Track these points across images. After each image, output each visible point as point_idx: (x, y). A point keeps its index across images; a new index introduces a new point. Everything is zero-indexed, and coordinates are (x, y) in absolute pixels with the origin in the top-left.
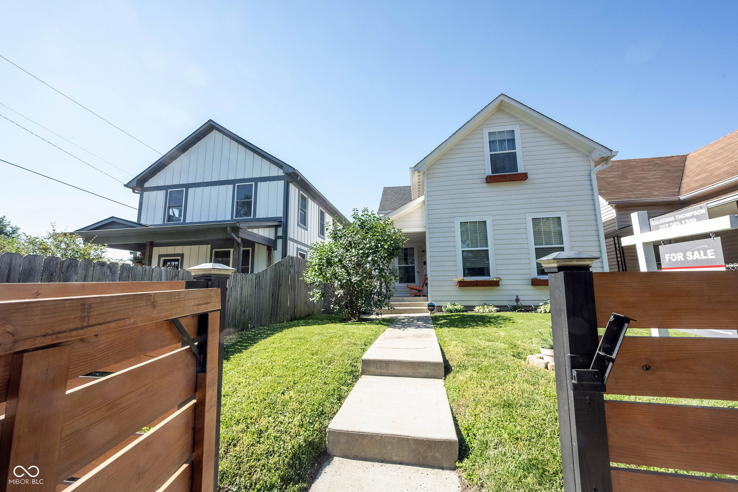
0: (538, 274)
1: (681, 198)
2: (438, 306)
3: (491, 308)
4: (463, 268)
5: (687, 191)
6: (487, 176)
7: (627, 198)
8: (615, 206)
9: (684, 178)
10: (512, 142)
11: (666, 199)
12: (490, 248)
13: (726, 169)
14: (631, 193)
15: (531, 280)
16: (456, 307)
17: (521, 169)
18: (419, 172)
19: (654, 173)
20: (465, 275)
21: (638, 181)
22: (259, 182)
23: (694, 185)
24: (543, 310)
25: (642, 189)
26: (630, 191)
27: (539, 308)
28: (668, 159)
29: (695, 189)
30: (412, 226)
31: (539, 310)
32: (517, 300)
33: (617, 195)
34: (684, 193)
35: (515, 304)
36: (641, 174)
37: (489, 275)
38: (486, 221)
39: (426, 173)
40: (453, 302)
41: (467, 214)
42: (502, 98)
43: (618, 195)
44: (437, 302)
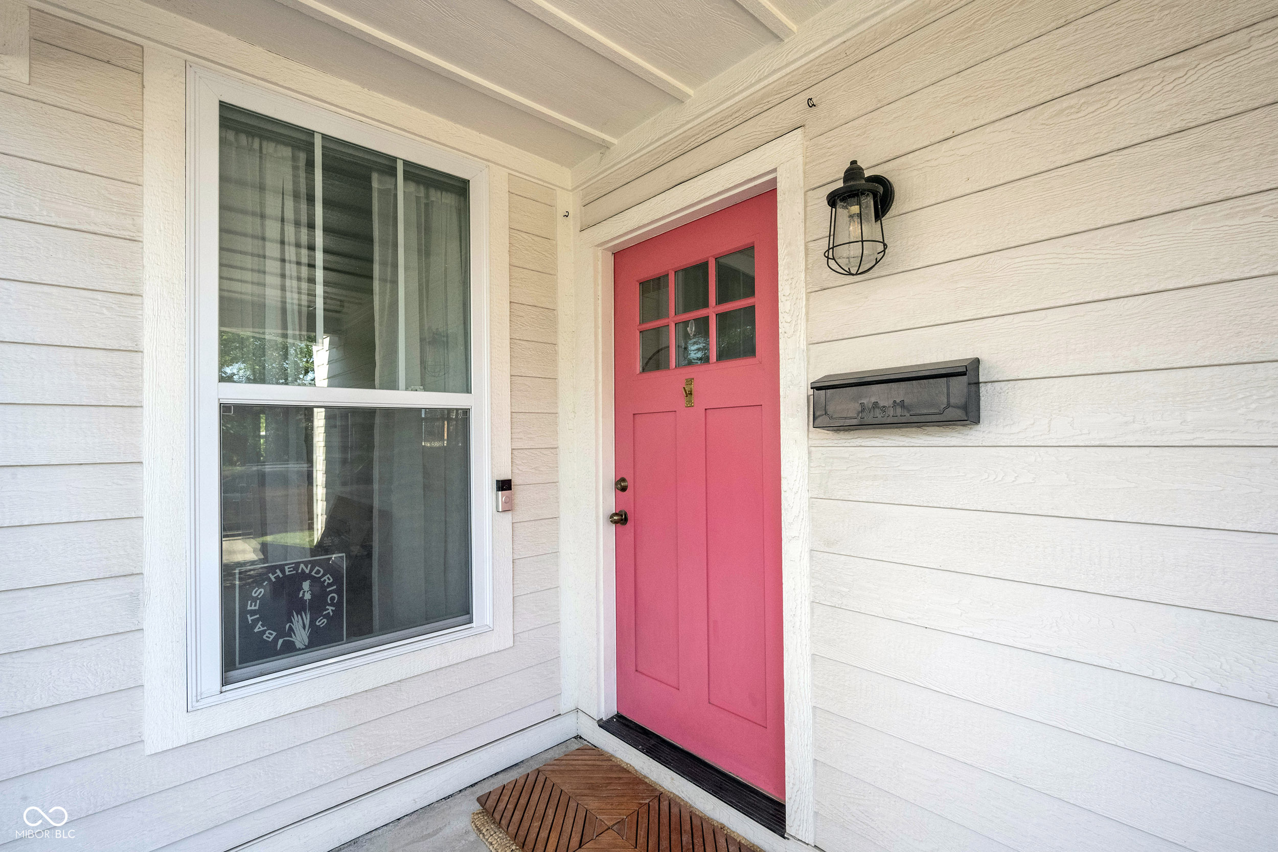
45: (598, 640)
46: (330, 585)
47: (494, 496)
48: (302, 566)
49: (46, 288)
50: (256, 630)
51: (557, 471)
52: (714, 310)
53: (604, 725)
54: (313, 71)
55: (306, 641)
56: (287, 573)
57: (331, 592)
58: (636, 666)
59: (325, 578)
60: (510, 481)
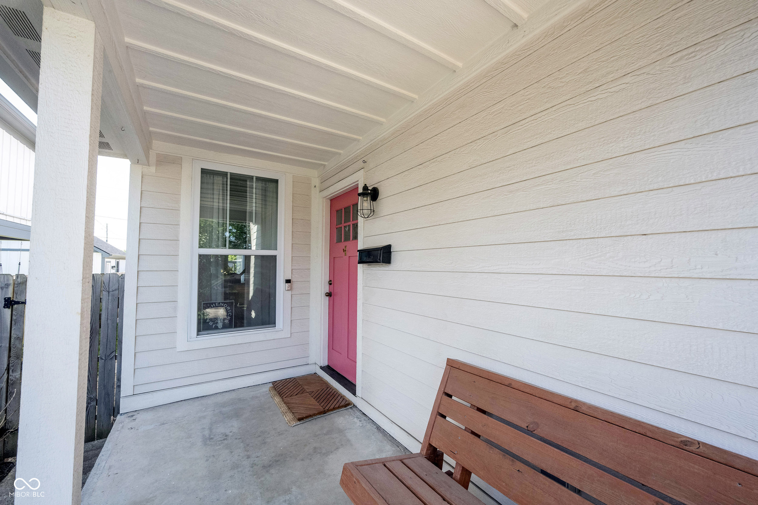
45: (321, 338)
46: (229, 310)
47: (285, 285)
48: (221, 303)
49: (157, 225)
50: (207, 321)
51: (310, 277)
52: (352, 223)
53: (322, 368)
54: (227, 155)
55: (222, 326)
56: (216, 305)
57: (229, 312)
58: (333, 348)
59: (228, 308)
60: (290, 280)
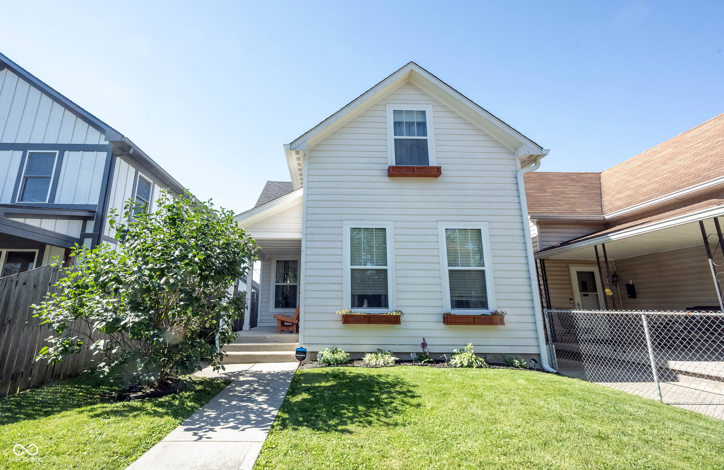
0: (453, 307)
1: (606, 217)
2: (312, 352)
3: (387, 357)
4: (352, 295)
5: (611, 210)
6: (390, 167)
7: (549, 213)
8: (537, 222)
9: (603, 196)
10: (422, 126)
11: (591, 218)
12: (390, 268)
13: (653, 186)
14: (553, 208)
15: (442, 315)
16: (336, 356)
17: (433, 162)
18: (297, 153)
19: (572, 188)
20: (353, 306)
21: (557, 195)
22: (67, 152)
23: (618, 203)
24: (458, 363)
25: (563, 205)
26: (551, 206)
27: (452, 358)
28: (584, 175)
29: (620, 207)
30: (282, 230)
31: (453, 362)
32: (424, 345)
33: (538, 209)
34: (608, 212)
35: (420, 350)
36: (560, 188)
37: (386, 306)
38: (385, 229)
39: (307, 156)
40: (334, 346)
41: (360, 217)
42: (412, 67)
43: (540, 209)
44: (311, 345)
